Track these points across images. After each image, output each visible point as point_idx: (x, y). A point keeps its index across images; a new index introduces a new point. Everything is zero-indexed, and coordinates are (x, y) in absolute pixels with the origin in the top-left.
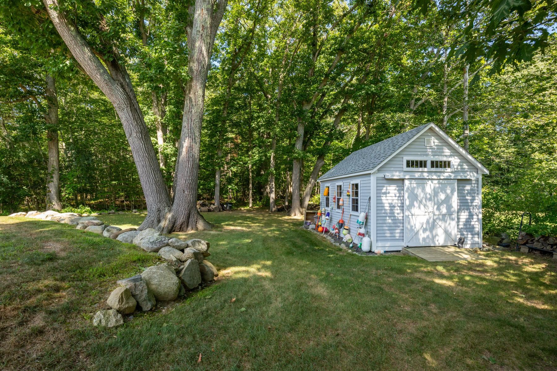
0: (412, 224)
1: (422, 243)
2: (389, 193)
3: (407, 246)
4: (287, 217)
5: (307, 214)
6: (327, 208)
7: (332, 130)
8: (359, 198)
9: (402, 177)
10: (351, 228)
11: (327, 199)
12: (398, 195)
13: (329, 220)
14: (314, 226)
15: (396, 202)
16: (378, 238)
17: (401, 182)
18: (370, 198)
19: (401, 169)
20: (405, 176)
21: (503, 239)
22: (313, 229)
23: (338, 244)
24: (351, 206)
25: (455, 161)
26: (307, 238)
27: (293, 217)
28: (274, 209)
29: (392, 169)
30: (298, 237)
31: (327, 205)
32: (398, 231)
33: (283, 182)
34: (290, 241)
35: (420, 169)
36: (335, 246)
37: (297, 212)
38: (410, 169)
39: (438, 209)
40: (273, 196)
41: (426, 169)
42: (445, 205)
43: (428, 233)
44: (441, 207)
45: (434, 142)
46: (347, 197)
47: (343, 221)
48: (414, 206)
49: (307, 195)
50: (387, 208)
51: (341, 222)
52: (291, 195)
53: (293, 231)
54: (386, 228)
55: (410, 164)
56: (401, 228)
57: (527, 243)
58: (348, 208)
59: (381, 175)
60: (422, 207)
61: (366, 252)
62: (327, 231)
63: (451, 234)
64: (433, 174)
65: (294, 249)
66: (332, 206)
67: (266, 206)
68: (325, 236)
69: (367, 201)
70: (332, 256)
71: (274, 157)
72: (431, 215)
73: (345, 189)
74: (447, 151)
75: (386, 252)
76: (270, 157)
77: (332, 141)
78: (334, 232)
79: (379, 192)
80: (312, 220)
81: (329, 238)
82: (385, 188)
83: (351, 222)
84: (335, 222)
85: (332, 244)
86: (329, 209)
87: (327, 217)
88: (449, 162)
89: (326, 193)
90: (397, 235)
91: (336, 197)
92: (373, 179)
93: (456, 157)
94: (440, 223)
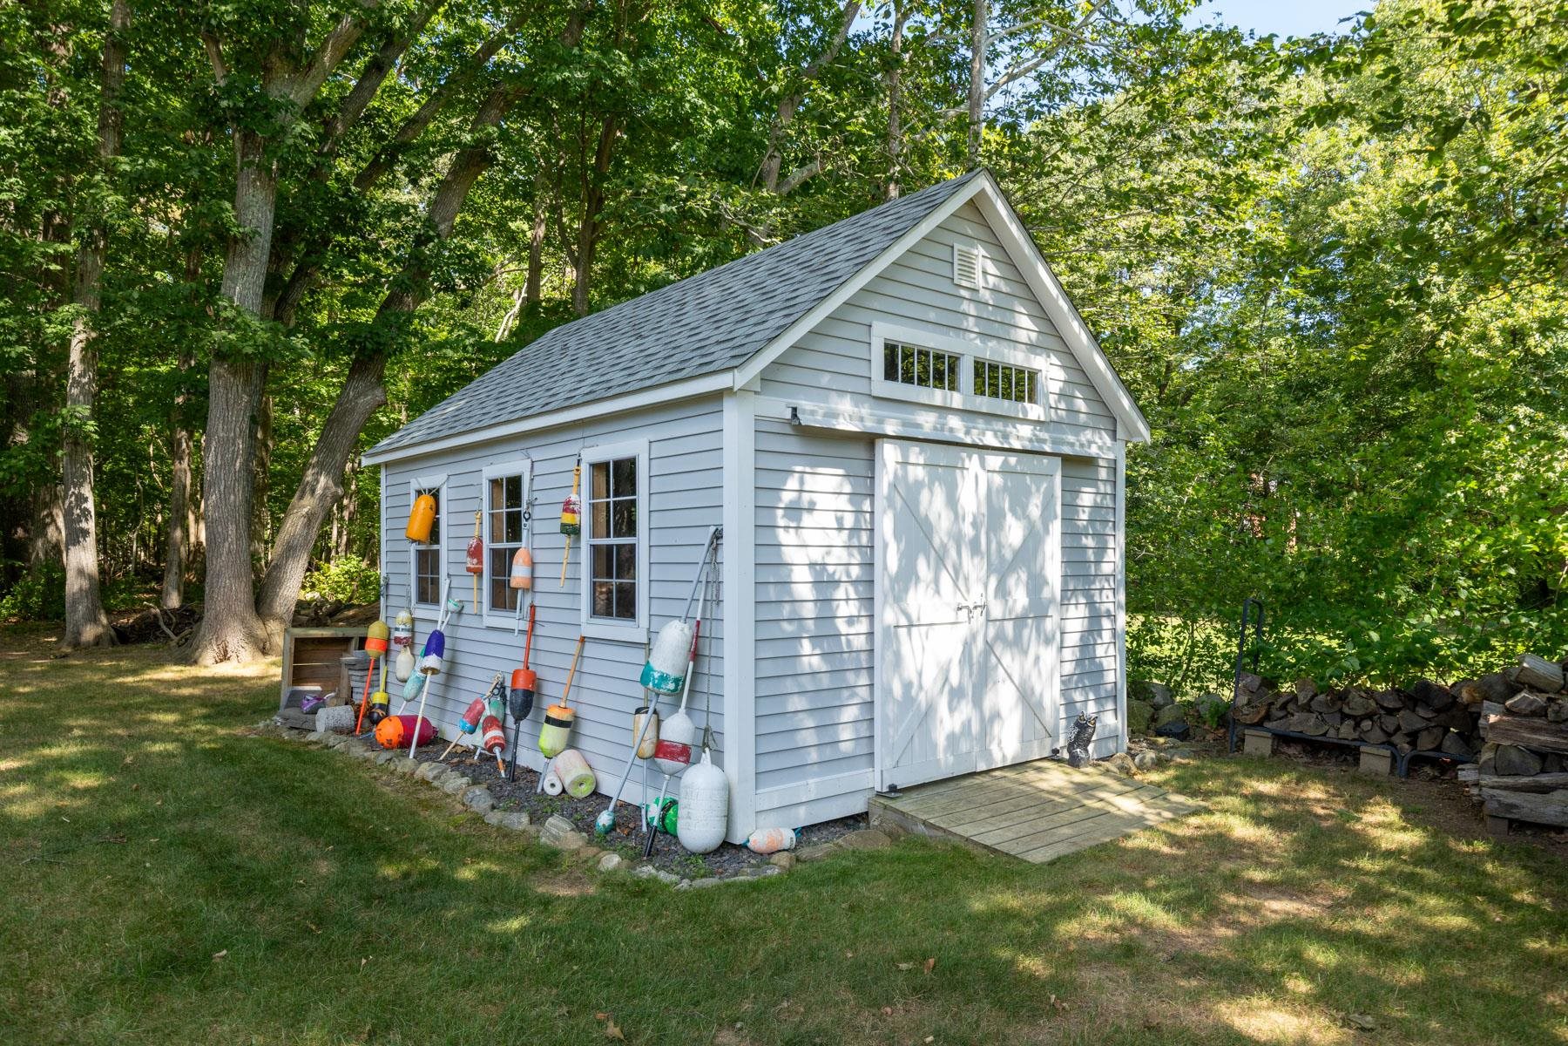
0: (910, 672)
1: (945, 764)
2: (811, 509)
3: (893, 789)
4: (170, 673)
5: (301, 649)
6: (423, 612)
7: (421, 241)
8: (642, 540)
9: (870, 426)
10: (584, 712)
11: (428, 562)
12: (849, 521)
13: (440, 678)
14: (344, 714)
15: (838, 555)
16: (769, 764)
17: (860, 452)
18: (718, 535)
19: (861, 386)
20: (881, 421)
21: (1157, 708)
22: (338, 730)
23: (521, 821)
24: (585, 587)
25: (1051, 373)
26: (313, 799)
27: (209, 666)
28: (89, 633)
29: (825, 380)
30: (249, 799)
31: (428, 592)
32: (850, 714)
33: (151, 495)
34: (188, 842)
35: (938, 396)
36: (505, 834)
37: (235, 638)
38: (898, 389)
39: (1002, 592)
40: (83, 559)
41: (956, 400)
42: (1024, 576)
43: (966, 710)
44: (1011, 581)
45: (985, 273)
46: (565, 540)
47: (535, 680)
48: (918, 578)
49: (290, 550)
50: (805, 591)
51: (522, 684)
52: (198, 560)
53: (210, 754)
54: (797, 703)
55: (899, 363)
56: (863, 693)
57: (1268, 717)
58: (565, 602)
59: (777, 407)
60: (946, 580)
61: (706, 855)
62: (431, 740)
63: (1040, 704)
64: (981, 423)
65: (220, 914)
66: (459, 596)
67: (42, 615)
68: (426, 770)
69: (700, 554)
70: (515, 924)
71: (90, 346)
72: (977, 618)
73: (542, 498)
74: (1025, 321)
75: (804, 832)
76: (65, 343)
77: (425, 296)
78: (478, 740)
79: (766, 499)
80: (331, 679)
81: (455, 782)
82: (792, 483)
83: (587, 681)
84: (478, 685)
85: (478, 819)
86: (438, 616)
87: (432, 661)
88: (1033, 375)
89: (419, 527)
90: (846, 733)
91: (487, 545)
92: (735, 423)
93: (1054, 360)
94: (1006, 659)
